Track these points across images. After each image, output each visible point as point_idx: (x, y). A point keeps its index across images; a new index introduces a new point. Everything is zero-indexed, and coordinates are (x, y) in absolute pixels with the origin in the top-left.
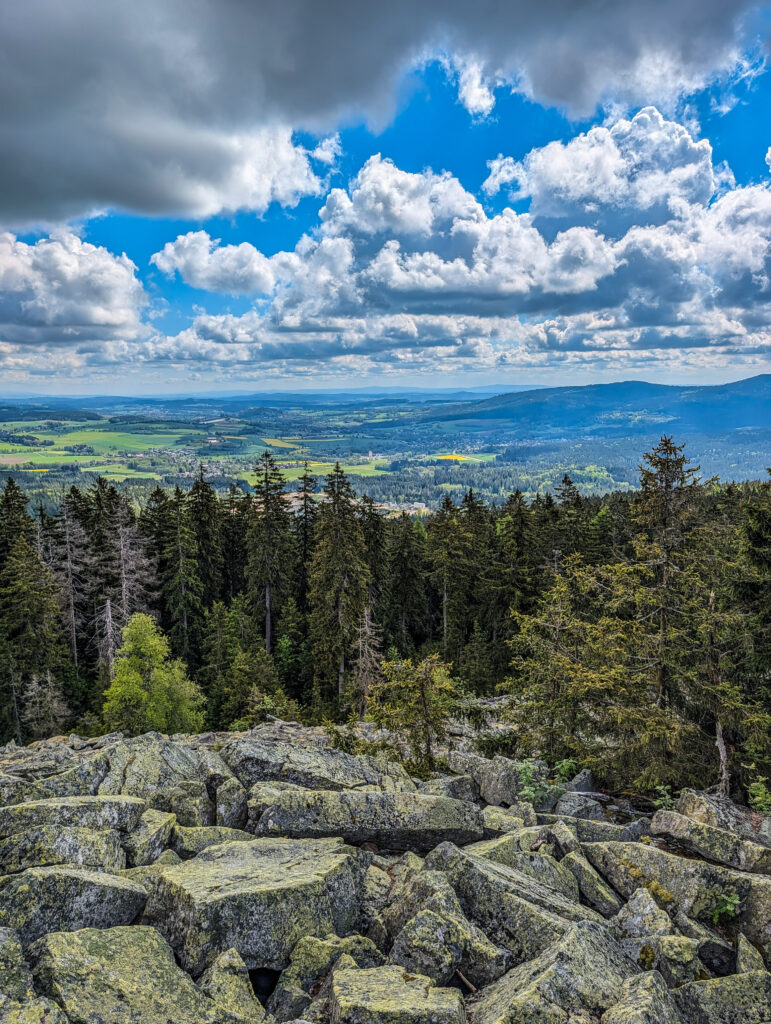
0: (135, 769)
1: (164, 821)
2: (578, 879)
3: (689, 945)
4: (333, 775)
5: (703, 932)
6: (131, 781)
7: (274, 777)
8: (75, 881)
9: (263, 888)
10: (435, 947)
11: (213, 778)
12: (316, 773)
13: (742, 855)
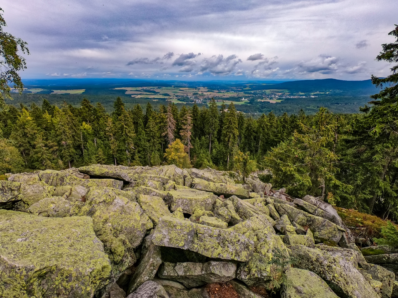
0: (169, 172)
1: (173, 183)
2: (270, 210)
3: (292, 228)
4: (214, 179)
5: (298, 226)
6: (167, 174)
7: (199, 177)
8: (151, 190)
9: (189, 197)
10: (224, 214)
11: (185, 176)
12: (210, 178)
13: (317, 212)
